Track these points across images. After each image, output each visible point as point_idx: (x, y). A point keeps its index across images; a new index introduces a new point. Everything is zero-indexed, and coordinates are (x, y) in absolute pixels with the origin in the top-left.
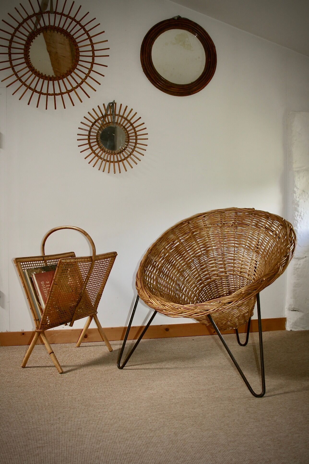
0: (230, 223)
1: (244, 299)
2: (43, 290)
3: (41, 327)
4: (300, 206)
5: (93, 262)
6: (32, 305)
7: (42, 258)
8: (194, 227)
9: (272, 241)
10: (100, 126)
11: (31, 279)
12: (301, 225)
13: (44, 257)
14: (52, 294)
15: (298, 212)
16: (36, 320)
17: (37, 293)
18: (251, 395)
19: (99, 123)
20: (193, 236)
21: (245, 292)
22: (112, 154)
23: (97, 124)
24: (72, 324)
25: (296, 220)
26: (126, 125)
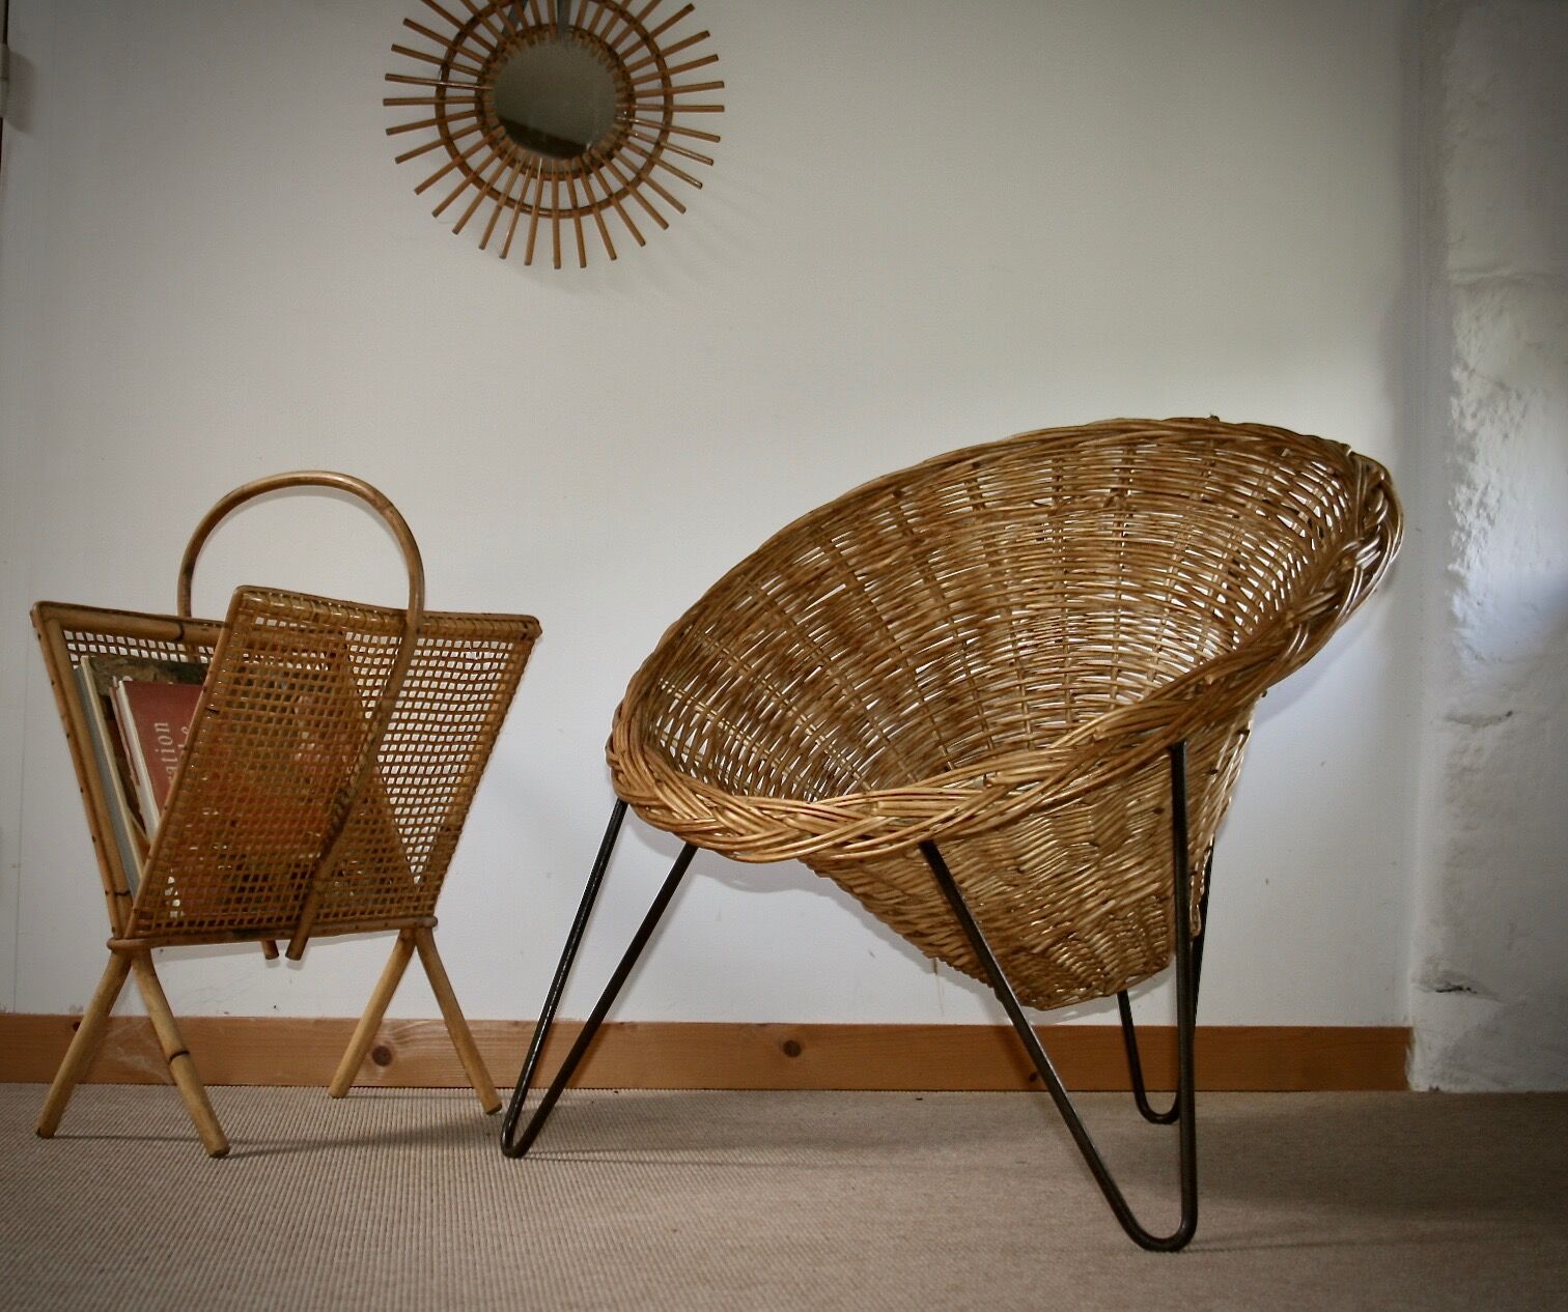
0: (1102, 495)
1: (1105, 768)
2: (164, 760)
3: (137, 927)
4: (1480, 458)
5: (410, 639)
6: (102, 822)
7: (175, 629)
8: (923, 515)
9: (1289, 555)
10: (494, 42)
11: (107, 703)
12: (1485, 553)
13: (185, 625)
14: (196, 760)
15: (1469, 487)
16: (116, 894)
17: (132, 771)
18: (1123, 1237)
19: (491, 28)
20: (915, 555)
21: (1108, 735)
22: (547, 176)
23: (481, 30)
24: (296, 948)
25: (1462, 529)
26: (619, 40)
